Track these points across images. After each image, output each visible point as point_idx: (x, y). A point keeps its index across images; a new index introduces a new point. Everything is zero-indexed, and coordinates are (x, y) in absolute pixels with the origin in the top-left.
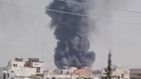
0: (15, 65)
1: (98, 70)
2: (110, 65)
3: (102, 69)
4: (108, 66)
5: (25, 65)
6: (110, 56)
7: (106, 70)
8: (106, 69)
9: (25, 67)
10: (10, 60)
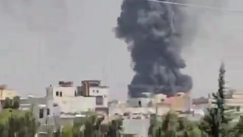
0: (59, 94)
1: (202, 98)
2: (223, 88)
3: (209, 96)
4: (219, 90)
5: (75, 94)
6: (222, 72)
7: (216, 97)
8: (216, 95)
9: (76, 95)
10: (51, 86)
